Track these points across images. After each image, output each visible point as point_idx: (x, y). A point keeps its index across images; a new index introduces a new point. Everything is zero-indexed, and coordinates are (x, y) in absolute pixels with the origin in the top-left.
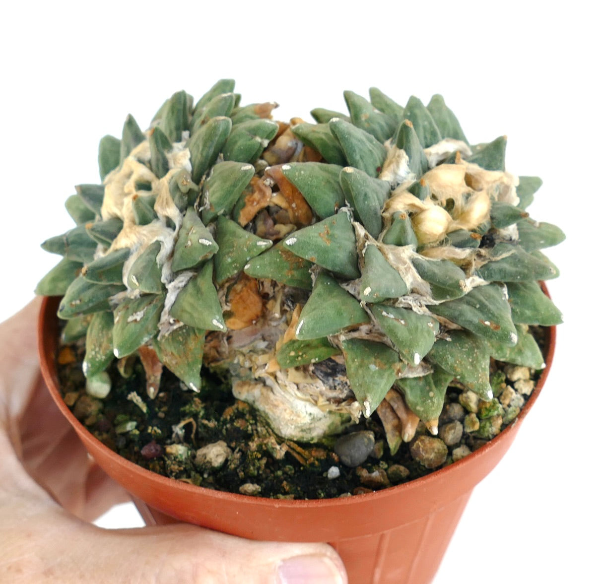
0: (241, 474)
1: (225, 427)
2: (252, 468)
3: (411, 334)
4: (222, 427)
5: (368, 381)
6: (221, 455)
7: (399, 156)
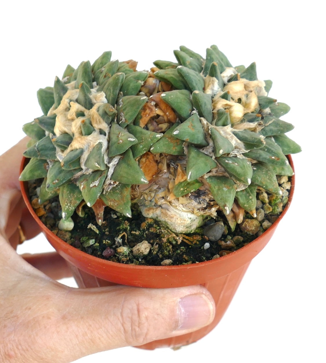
0: (161, 256)
1: (145, 233)
2: (166, 251)
3: (242, 169)
4: (144, 233)
5: (224, 196)
6: (147, 248)
7: (213, 81)
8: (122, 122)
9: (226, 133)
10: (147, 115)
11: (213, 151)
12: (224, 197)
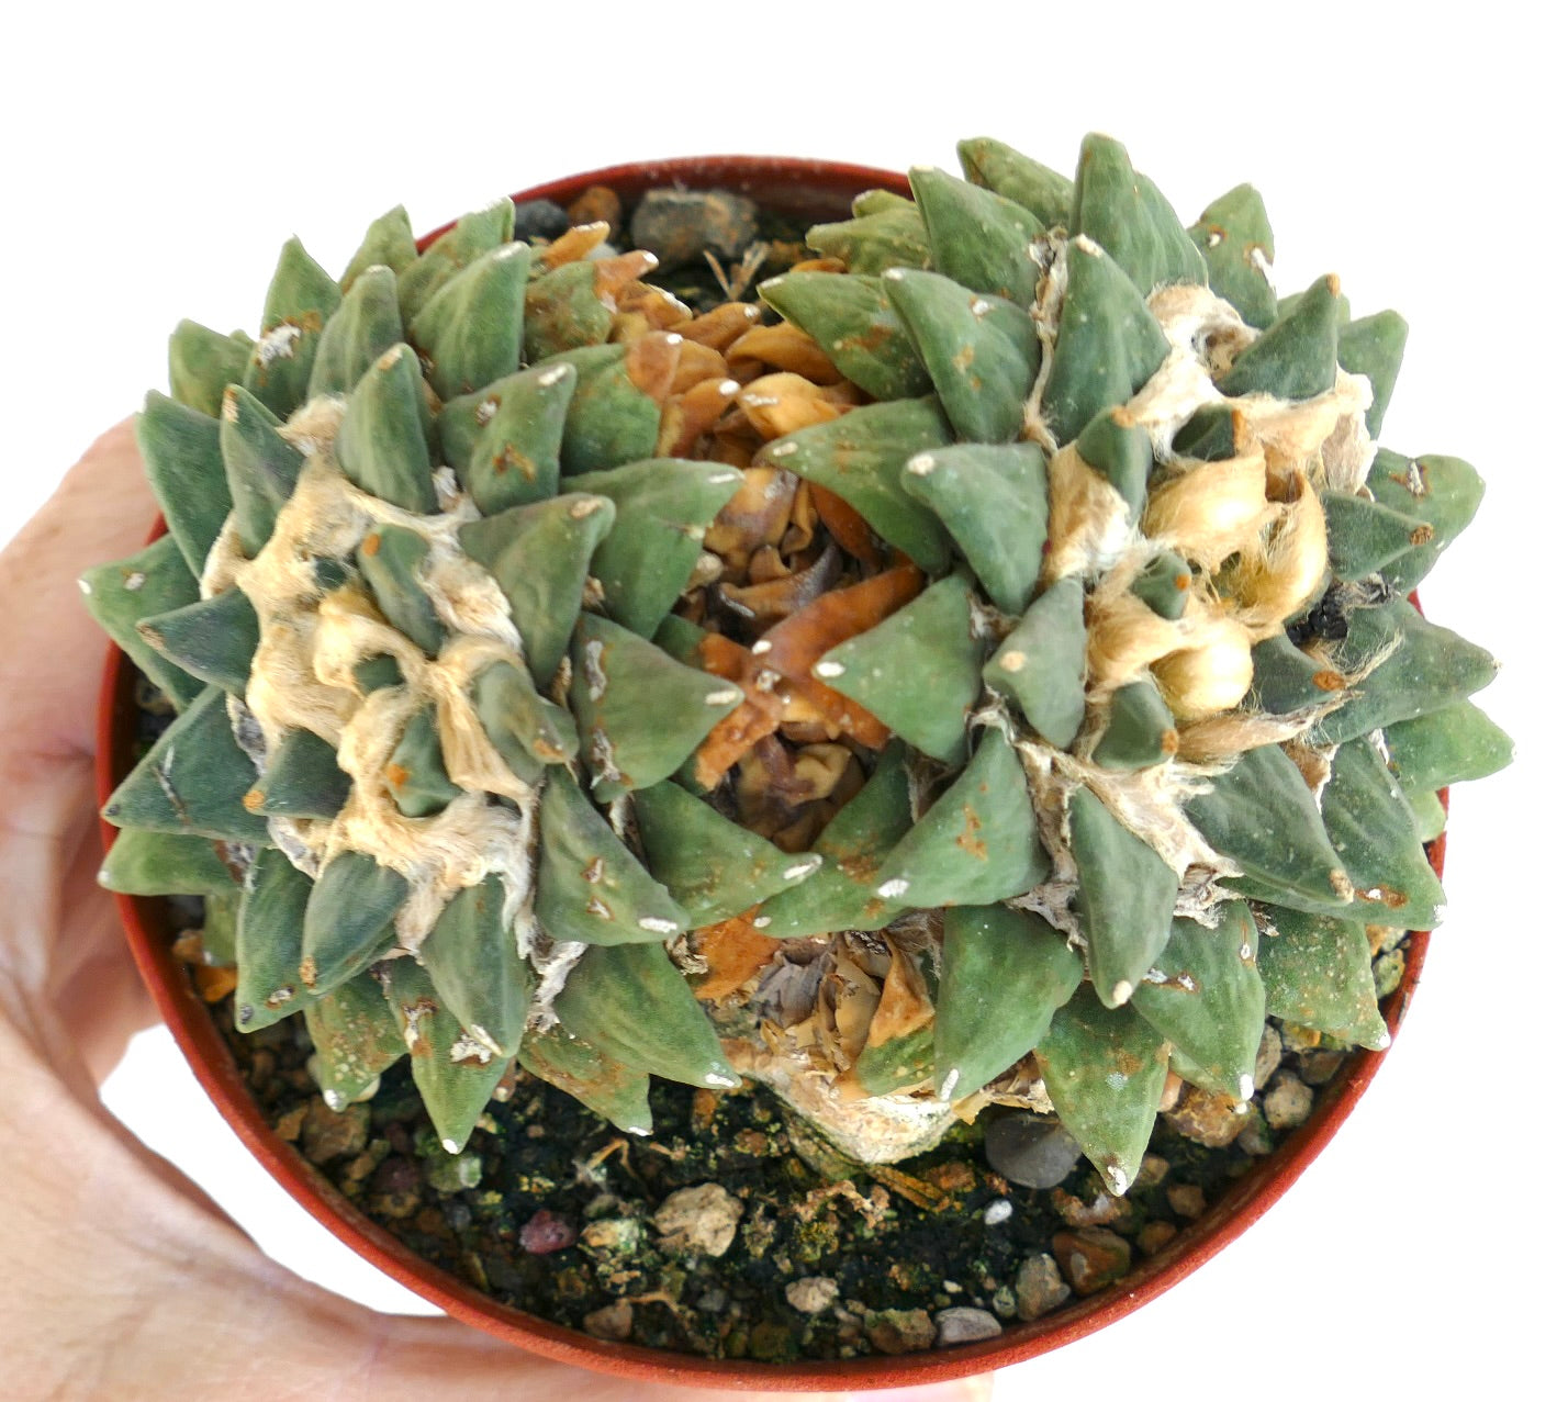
0: (785, 1265)
1: (712, 1155)
2: (808, 1250)
3: (1217, 1017)
4: (707, 1156)
5: (1110, 1119)
6: (724, 1229)
7: (1100, 504)
8: (605, 779)
9: (1147, 809)
10: (738, 735)
11: (1073, 906)
12: (1108, 1123)
